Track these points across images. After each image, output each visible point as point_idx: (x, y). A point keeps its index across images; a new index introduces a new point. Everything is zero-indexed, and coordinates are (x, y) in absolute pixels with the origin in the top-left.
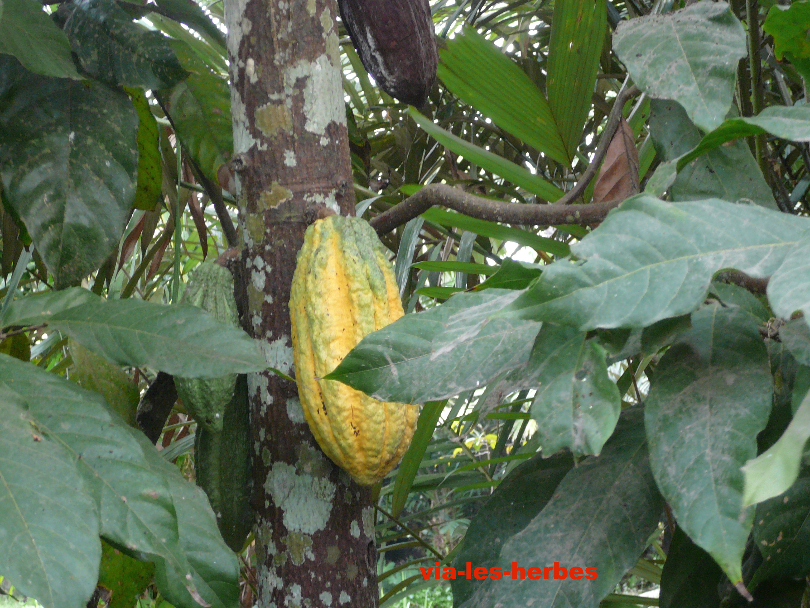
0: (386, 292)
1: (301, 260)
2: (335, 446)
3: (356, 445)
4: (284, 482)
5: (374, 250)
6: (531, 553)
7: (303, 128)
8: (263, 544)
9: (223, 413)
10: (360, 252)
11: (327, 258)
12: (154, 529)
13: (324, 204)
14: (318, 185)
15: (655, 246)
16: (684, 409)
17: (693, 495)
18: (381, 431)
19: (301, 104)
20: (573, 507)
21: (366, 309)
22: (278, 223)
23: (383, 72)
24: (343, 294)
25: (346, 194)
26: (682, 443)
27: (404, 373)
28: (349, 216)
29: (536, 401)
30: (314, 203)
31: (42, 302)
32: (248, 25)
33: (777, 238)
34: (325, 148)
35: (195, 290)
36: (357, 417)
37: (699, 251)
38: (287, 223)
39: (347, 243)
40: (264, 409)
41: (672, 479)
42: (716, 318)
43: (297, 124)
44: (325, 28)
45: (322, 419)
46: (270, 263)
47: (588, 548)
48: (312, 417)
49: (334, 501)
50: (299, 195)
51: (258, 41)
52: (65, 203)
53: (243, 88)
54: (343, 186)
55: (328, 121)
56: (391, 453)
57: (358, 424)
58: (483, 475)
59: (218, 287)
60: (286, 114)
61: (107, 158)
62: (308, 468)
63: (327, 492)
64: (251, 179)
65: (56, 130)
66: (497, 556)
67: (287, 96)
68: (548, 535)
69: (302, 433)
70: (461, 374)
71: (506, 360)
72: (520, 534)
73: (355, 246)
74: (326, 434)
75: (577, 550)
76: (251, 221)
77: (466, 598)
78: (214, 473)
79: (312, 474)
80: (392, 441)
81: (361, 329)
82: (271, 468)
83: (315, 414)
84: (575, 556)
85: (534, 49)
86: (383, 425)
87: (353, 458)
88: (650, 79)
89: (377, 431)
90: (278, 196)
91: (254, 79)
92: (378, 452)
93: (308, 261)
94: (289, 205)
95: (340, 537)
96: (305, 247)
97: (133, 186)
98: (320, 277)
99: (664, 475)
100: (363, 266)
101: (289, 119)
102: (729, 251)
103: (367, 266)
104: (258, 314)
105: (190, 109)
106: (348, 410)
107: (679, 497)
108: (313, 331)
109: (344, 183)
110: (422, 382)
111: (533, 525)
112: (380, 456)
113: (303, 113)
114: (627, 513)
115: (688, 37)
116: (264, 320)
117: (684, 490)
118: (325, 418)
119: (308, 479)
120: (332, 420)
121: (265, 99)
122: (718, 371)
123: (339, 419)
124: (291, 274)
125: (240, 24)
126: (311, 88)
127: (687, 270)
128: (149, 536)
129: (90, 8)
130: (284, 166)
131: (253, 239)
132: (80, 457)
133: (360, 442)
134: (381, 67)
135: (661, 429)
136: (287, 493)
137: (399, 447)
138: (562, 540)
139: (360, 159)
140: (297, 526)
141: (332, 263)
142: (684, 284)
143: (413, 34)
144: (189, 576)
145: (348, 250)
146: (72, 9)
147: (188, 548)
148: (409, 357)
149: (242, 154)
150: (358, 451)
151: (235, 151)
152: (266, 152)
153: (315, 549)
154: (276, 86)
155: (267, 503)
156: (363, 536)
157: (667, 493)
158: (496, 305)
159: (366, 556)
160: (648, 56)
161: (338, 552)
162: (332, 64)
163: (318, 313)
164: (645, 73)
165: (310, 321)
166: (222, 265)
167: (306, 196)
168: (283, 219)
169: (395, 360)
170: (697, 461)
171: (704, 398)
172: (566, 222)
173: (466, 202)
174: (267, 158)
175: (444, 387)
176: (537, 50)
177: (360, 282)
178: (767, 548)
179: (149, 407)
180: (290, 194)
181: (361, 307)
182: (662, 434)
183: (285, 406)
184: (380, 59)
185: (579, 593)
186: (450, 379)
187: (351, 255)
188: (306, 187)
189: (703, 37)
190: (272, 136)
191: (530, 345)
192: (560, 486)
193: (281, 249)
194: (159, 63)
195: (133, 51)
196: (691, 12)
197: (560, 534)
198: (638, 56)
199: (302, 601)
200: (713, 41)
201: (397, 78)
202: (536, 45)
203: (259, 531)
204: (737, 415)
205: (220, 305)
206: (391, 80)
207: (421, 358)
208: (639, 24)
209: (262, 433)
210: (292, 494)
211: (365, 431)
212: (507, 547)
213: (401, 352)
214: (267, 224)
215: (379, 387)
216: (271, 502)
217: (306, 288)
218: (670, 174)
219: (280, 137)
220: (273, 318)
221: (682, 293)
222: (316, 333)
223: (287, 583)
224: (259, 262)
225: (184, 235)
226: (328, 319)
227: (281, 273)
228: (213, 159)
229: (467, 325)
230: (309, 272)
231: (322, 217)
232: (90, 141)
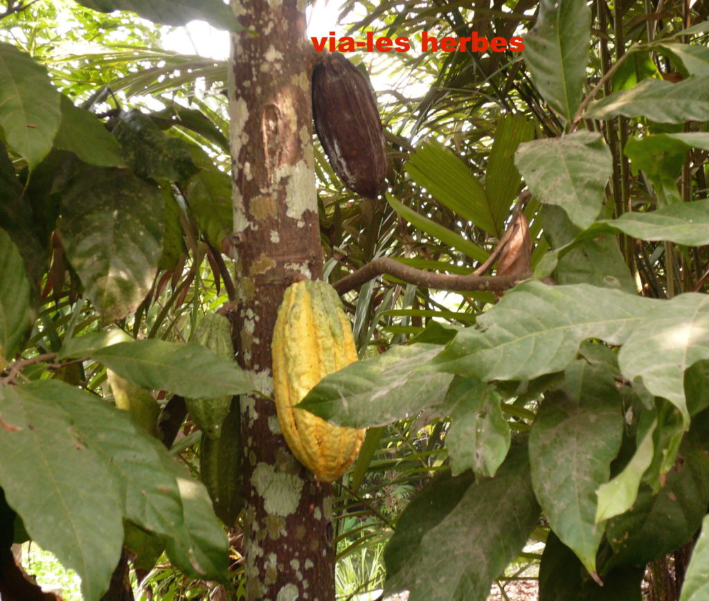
0: (344, 339)
1: (281, 313)
2: (303, 453)
3: (319, 452)
4: (266, 477)
5: (336, 306)
6: (444, 543)
7: (285, 214)
8: (249, 523)
9: (221, 425)
10: (325, 308)
11: (300, 312)
12: (165, 515)
13: (299, 271)
14: (295, 257)
15: (539, 319)
16: (558, 440)
17: (562, 505)
18: (338, 442)
19: (284, 197)
20: (476, 509)
21: (328, 352)
22: (264, 285)
23: (346, 173)
24: (311, 339)
25: (316, 264)
26: (555, 466)
27: (352, 406)
28: (318, 280)
29: (449, 433)
30: (292, 270)
31: (88, 341)
32: (246, 138)
33: (628, 314)
34: (301, 229)
35: (202, 333)
36: (320, 431)
37: (571, 322)
38: (272, 284)
39: (315, 302)
40: (251, 423)
41: (547, 493)
42: (585, 370)
43: (281, 211)
44: (303, 141)
45: (294, 432)
46: (259, 314)
47: (485, 540)
48: (286, 430)
49: (303, 493)
50: (281, 264)
51: (254, 150)
52: (109, 262)
53: (241, 184)
54: (314, 258)
55: (304, 209)
56: (345, 458)
57: (321, 437)
58: (420, 461)
59: (219, 331)
60: (273, 203)
61: (141, 229)
62: (283, 467)
63: (298, 485)
64: (246, 251)
65: (103, 209)
66: (419, 541)
67: (274, 190)
68: (457, 530)
69: (280, 441)
70: (395, 408)
71: (428, 398)
72: (436, 528)
73: (321, 304)
74: (297, 444)
75: (478, 541)
76: (245, 282)
77: (396, 572)
78: (214, 469)
79: (287, 472)
80: (345, 450)
81: (325, 366)
82: (255, 467)
83: (289, 429)
84: (477, 546)
85: (465, 145)
86: (339, 438)
87: (317, 462)
88: (542, 189)
89: (334, 442)
90: (265, 264)
91: (249, 178)
92: (335, 458)
93: (286, 314)
94: (273, 271)
95: (306, 519)
96: (284, 303)
97: (160, 250)
98: (295, 326)
99: (541, 489)
100: (327, 319)
101: (274, 207)
102: (594, 323)
103: (330, 319)
104: (248, 352)
105: (203, 196)
106: (313, 426)
107: (552, 506)
108: (288, 367)
109: (315, 255)
110: (366, 413)
111: (446, 522)
112: (336, 461)
113: (285, 203)
114: (515, 514)
115: (570, 158)
116: (253, 357)
117: (556, 502)
118: (296, 432)
119: (283, 476)
120: (301, 433)
121: (257, 192)
122: (585, 412)
123: (307, 433)
124: (273, 323)
125: (240, 137)
126: (292, 185)
127: (562, 337)
128: (161, 520)
129: (130, 121)
130: (270, 243)
131: (246, 296)
132: (111, 461)
133: (322, 450)
134: (345, 170)
135: (540, 455)
136: (267, 485)
137: (351, 454)
138: (467, 534)
139: (327, 237)
140: (274, 511)
141: (304, 316)
142: (560, 349)
143: (369, 145)
144: (191, 551)
145: (316, 307)
146: (117, 122)
147: (191, 528)
148: (356, 393)
149: (240, 232)
150: (320, 457)
151: (234, 230)
152: (257, 232)
153: (287, 528)
154: (266, 183)
155: (253, 493)
156: (323, 518)
157: (543, 503)
158: (421, 360)
159: (325, 534)
160: (541, 171)
161: (305, 531)
162: (308, 167)
163: (292, 353)
164: (538, 184)
165: (287, 359)
166: (223, 315)
167: (286, 265)
168: (268, 282)
169: (345, 396)
170: (566, 480)
171: (573, 433)
172: (478, 289)
173: (405, 272)
174: (258, 236)
175: (381, 417)
176: (468, 145)
177: (325, 331)
178: (616, 544)
179: (168, 417)
180: (274, 263)
181: (325, 349)
182: (541, 459)
183: (267, 421)
184: (344, 163)
185: (478, 575)
186: (387, 412)
187: (318, 310)
188: (286, 258)
189: (581, 158)
190: (262, 219)
191: (446, 387)
192: (467, 493)
193: (267, 304)
194: (178, 161)
195: (160, 152)
196: (573, 139)
197: (465, 529)
198: (533, 170)
199: (277, 566)
200: (588, 161)
201: (357, 178)
202: (467, 142)
203: (247, 514)
204: (596, 447)
205: (220, 345)
206: (352, 179)
207: (365, 395)
208: (534, 146)
209: (250, 441)
210: (271, 487)
211: (326, 442)
212: (426, 538)
213: (351, 390)
214: (257, 285)
215: (333, 415)
216: (256, 492)
217: (284, 334)
218: (553, 261)
219: (268, 221)
220: (259, 355)
221: (558, 355)
222: (290, 368)
223: (266, 552)
224: (250, 313)
225: (204, 275)
226: (300, 358)
227: (266, 322)
228: (218, 233)
229: (398, 374)
230: (287, 323)
231: (298, 281)
232: (128, 217)
